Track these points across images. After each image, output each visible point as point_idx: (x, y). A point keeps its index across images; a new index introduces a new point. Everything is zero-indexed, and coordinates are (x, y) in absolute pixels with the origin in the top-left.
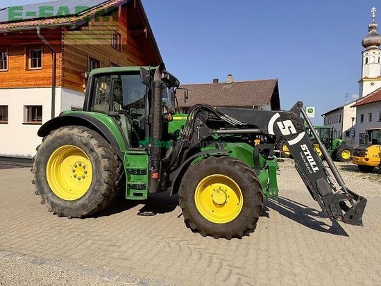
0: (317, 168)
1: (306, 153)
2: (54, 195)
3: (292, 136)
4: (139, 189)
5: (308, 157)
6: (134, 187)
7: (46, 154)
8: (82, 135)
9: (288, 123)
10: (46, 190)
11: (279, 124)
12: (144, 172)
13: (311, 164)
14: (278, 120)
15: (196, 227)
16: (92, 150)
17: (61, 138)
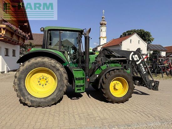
0: (145, 72)
1: (142, 67)
2: (31, 96)
3: (138, 61)
4: (80, 87)
5: (143, 68)
6: (77, 86)
7: (25, 73)
8: (51, 62)
9: (136, 56)
10: (26, 94)
11: (133, 56)
12: (82, 79)
13: (144, 71)
14: (133, 55)
15: (111, 100)
16: (58, 70)
17: (36, 63)
